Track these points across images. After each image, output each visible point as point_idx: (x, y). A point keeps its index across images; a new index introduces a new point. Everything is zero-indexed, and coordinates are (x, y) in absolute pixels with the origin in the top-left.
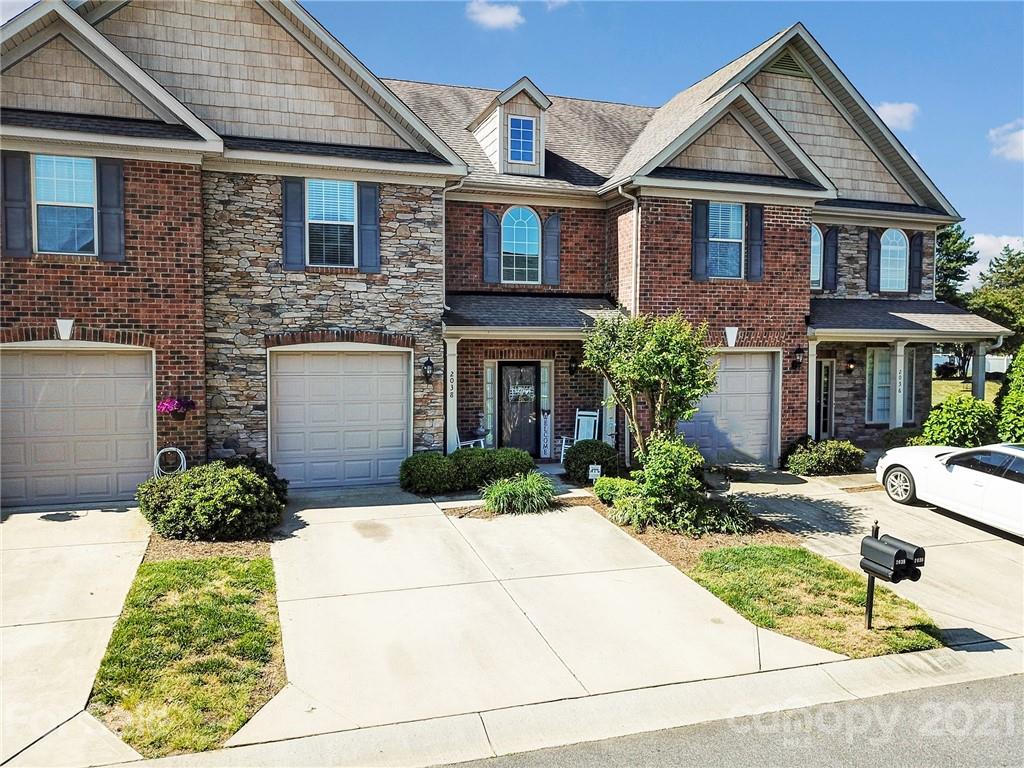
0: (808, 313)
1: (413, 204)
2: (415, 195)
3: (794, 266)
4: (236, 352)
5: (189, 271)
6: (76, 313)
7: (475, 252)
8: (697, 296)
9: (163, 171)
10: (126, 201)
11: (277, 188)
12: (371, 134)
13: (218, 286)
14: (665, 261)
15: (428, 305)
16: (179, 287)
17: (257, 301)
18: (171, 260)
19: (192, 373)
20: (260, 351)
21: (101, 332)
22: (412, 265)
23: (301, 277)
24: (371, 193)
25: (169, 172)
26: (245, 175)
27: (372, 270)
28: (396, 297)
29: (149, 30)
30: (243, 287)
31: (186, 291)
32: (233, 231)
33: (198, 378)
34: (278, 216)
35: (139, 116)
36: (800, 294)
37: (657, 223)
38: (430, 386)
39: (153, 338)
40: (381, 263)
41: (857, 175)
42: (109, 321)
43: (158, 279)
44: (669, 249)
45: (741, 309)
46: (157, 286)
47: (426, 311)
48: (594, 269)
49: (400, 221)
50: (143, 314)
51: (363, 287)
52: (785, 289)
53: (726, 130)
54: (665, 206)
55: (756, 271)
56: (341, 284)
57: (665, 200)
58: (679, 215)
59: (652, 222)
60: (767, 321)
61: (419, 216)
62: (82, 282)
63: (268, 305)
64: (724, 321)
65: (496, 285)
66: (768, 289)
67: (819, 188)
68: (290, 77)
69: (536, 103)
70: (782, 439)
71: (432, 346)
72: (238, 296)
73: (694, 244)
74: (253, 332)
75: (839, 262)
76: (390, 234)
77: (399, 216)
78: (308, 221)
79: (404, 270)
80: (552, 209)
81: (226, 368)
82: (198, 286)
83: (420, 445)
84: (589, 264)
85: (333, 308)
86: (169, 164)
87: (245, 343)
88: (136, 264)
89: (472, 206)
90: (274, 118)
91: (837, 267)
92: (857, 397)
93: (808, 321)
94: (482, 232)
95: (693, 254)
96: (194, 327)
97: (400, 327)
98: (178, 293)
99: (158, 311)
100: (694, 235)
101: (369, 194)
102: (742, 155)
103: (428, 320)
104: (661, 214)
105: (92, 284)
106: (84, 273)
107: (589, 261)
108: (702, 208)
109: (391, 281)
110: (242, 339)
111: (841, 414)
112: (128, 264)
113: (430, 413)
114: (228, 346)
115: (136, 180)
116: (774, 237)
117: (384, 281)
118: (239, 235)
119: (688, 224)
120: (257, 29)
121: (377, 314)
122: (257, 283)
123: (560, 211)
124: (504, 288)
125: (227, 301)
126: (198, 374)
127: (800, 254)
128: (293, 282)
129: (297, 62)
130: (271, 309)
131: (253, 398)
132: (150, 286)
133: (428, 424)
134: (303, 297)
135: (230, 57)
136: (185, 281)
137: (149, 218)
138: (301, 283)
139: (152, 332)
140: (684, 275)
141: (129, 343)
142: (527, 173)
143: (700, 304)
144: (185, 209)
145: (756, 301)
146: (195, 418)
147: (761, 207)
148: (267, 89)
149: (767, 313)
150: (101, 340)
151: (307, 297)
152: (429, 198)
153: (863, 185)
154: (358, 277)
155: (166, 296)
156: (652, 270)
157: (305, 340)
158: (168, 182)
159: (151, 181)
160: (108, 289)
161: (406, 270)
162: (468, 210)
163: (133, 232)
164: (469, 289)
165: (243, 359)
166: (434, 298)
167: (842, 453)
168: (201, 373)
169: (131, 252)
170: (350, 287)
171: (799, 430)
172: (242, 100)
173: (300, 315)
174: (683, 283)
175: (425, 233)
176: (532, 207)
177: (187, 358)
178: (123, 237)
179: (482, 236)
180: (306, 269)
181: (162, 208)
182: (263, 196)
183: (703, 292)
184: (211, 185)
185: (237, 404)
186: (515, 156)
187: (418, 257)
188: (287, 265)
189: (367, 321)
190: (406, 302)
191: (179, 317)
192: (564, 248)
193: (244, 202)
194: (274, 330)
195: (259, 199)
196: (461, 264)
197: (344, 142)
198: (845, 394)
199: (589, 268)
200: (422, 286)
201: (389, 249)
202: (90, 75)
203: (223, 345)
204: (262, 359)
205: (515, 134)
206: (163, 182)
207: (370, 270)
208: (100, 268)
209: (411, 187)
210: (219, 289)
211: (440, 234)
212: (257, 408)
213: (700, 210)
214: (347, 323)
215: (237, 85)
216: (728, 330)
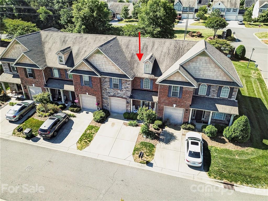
0: (190, 104)
1: (126, 82)
2: (126, 80)
3: (189, 97)
5: (99, 89)
6: (88, 92)
7: (139, 84)
8: (169, 99)
10: (92, 81)
11: (109, 79)
12: (120, 72)
13: (103, 89)
14: (163, 94)
17: (107, 92)
20: (108, 97)
29: (94, 59)
31: (99, 91)
34: (109, 82)
38: (128, 104)
39: (96, 96)
42: (91, 93)
43: (96, 89)
44: (164, 92)
45: (177, 102)
50: (94, 93)
51: (120, 91)
52: (186, 100)
53: (177, 74)
55: (180, 97)
58: (166, 87)
59: (161, 88)
62: (88, 89)
64: (173, 103)
65: (142, 89)
66: (183, 100)
68: (110, 65)
70: (183, 121)
71: (129, 99)
73: (169, 92)
76: (123, 85)
77: (124, 83)
78: (113, 83)
79: (125, 90)
80: (152, 79)
81: (104, 98)
83: (127, 111)
85: (116, 93)
88: (93, 88)
90: (108, 70)
91: (210, 92)
94: (141, 82)
96: (100, 95)
97: (125, 97)
99: (96, 93)
101: (120, 81)
102: (180, 78)
103: (128, 96)
104: (163, 87)
110: (106, 96)
113: (128, 107)
114: (104, 96)
115: (93, 79)
116: (185, 92)
117: (123, 91)
118: (105, 84)
119: (168, 89)
121: (122, 95)
122: (107, 90)
124: (144, 89)
125: (104, 91)
128: (111, 90)
129: (111, 63)
130: (109, 93)
135: (103, 62)
137: (94, 83)
140: (167, 96)
141: (93, 96)
142: (148, 73)
144: (98, 82)
145: (180, 101)
148: (107, 66)
149: (182, 103)
150: (91, 95)
151: (113, 92)
155: (97, 91)
156: (161, 95)
157: (113, 97)
160: (91, 90)
162: (138, 78)
164: (138, 89)
165: (106, 98)
166: (129, 94)
169: (93, 86)
170: (118, 91)
173: (112, 94)
175: (128, 85)
177: (99, 98)
180: (113, 89)
181: (96, 82)
182: (107, 80)
185: (106, 102)
187: (127, 88)
188: (110, 88)
189: (120, 95)
190: (125, 94)
191: (98, 94)
193: (105, 80)
194: (109, 95)
196: (137, 86)
197: (117, 73)
200: (127, 92)
201: (123, 87)
205: (146, 67)
206: (95, 79)
207: (121, 89)
208: (90, 88)
211: (130, 86)
212: (108, 103)
213: (170, 87)
214: (118, 95)
215: (104, 66)
216: (174, 105)
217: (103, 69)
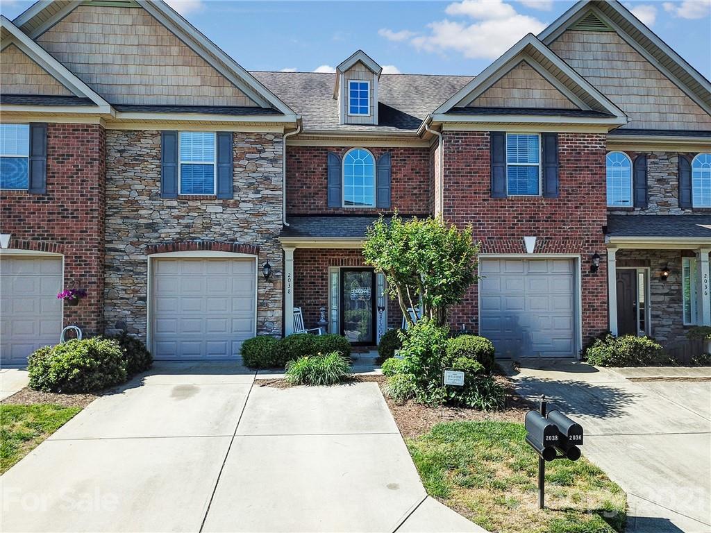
0: (605, 224)
1: (259, 147)
2: (260, 139)
3: (590, 184)
4: (126, 258)
5: (90, 199)
6: (12, 230)
7: (321, 184)
8: (497, 210)
9: (74, 130)
10: (48, 151)
11: (158, 140)
12: (228, 97)
13: (115, 210)
14: (466, 183)
15: (269, 222)
16: (82, 210)
17: (142, 221)
18: (77, 192)
19: (89, 272)
20: (142, 257)
21: (28, 243)
22: (258, 192)
23: (175, 203)
24: (226, 139)
25: (78, 130)
26: (135, 131)
27: (227, 196)
28: (245, 216)
29: (74, 37)
30: (133, 211)
31: (86, 214)
32: (126, 171)
33: (92, 276)
34: (159, 159)
35: (60, 93)
36: (596, 208)
37: (458, 152)
38: (271, 284)
39: (63, 247)
40: (234, 191)
41: (664, 109)
42: (34, 235)
43: (68, 205)
44: (469, 173)
45: (539, 221)
46: (67, 210)
47: (268, 226)
48: (420, 194)
49: (248, 159)
50: (56, 230)
51: (220, 209)
52: (581, 204)
53: (520, 74)
54: (465, 138)
55: (552, 189)
56: (204, 208)
57: (465, 133)
58: (478, 145)
59: (454, 152)
60: (564, 231)
61: (263, 155)
62: (17, 208)
63: (150, 224)
64: (523, 231)
65: (338, 209)
66: (565, 204)
67: (609, 115)
68: (169, 60)
69: (370, 70)
70: (583, 333)
71: (273, 253)
72: (128, 218)
73: (493, 168)
74: (139, 243)
75: (649, 183)
76: (241, 170)
77: (247, 156)
78: (180, 162)
80: (384, 149)
81: (118, 270)
82: (95, 210)
83: (262, 330)
84: (415, 191)
85: (197, 225)
86: (78, 125)
87: (133, 251)
88: (53, 195)
89: (319, 150)
90: (157, 90)
91: (647, 187)
92: (673, 301)
93: (606, 231)
94: (326, 169)
95: (493, 176)
96: (91, 239)
97: (248, 239)
98: (81, 214)
99: (67, 228)
100: (493, 161)
101: (225, 141)
102: (537, 93)
103: (270, 234)
104: (462, 145)
105: (24, 209)
106: (19, 202)
107: (415, 188)
108: (499, 139)
109: (242, 205)
110: (130, 249)
111: (658, 316)
112: (49, 195)
113: (271, 305)
114: (121, 253)
115: (55, 137)
116: (568, 160)
117: (236, 204)
118: (132, 174)
119: (487, 152)
120: (147, 29)
121: (230, 229)
122: (143, 208)
123: (390, 150)
124: (344, 211)
125: (120, 221)
126: (93, 273)
127: (596, 174)
128: (168, 207)
129: (175, 50)
130: (152, 227)
131: (137, 292)
132: (62, 210)
133: (269, 314)
134: (175, 218)
135: (127, 50)
136: (86, 206)
137: (63, 162)
138: (174, 208)
139: (63, 243)
140: (484, 194)
141: (47, 250)
142: (363, 123)
143: (499, 218)
144: (88, 156)
145: (553, 214)
146: (90, 305)
147: (555, 135)
148: (152, 70)
149: (564, 225)
150: (28, 249)
151: (178, 218)
152: (272, 142)
153: (671, 117)
154: (217, 202)
155: (73, 217)
156: (455, 190)
157: (175, 249)
158: (77, 138)
159: (66, 137)
160: (34, 213)
161: (253, 196)
162: (316, 153)
163: (52, 173)
164: (316, 212)
165: (131, 263)
166: (276, 217)
167: (637, 346)
168: (95, 272)
169: (50, 187)
170: (210, 209)
171: (600, 325)
172: (136, 79)
173: (172, 230)
174: (484, 200)
175: (268, 167)
176: (367, 148)
177: (85, 261)
178: (45, 176)
179: (327, 172)
180: (177, 197)
181: (72, 156)
182: (147, 146)
183: (502, 207)
184: (111, 139)
185: (126, 296)
186: (354, 110)
187: (262, 186)
188: (163, 195)
189: (223, 235)
190: (253, 220)
191: (82, 232)
192: (394, 179)
193: (135, 150)
194: (153, 241)
195: (145, 148)
196: (310, 194)
197: (207, 104)
198: (661, 298)
199: (416, 194)
200: (266, 208)
201: (240, 181)
202: (30, 68)
203: (117, 253)
204: (145, 263)
205: (353, 94)
206: (73, 138)
207: (225, 196)
208: (30, 198)
209: (258, 134)
210: (116, 213)
211: (281, 168)
212: (140, 299)
213: (497, 139)
214: (207, 236)
215: (132, 69)
216: (526, 239)
217: (124, 90)
